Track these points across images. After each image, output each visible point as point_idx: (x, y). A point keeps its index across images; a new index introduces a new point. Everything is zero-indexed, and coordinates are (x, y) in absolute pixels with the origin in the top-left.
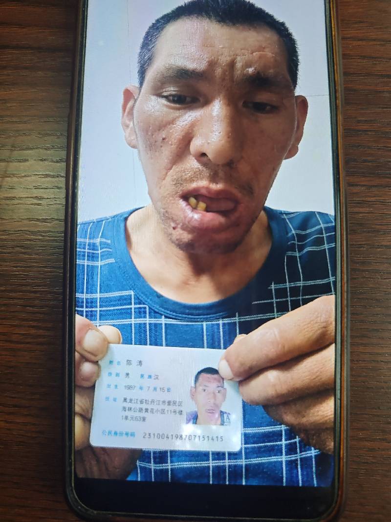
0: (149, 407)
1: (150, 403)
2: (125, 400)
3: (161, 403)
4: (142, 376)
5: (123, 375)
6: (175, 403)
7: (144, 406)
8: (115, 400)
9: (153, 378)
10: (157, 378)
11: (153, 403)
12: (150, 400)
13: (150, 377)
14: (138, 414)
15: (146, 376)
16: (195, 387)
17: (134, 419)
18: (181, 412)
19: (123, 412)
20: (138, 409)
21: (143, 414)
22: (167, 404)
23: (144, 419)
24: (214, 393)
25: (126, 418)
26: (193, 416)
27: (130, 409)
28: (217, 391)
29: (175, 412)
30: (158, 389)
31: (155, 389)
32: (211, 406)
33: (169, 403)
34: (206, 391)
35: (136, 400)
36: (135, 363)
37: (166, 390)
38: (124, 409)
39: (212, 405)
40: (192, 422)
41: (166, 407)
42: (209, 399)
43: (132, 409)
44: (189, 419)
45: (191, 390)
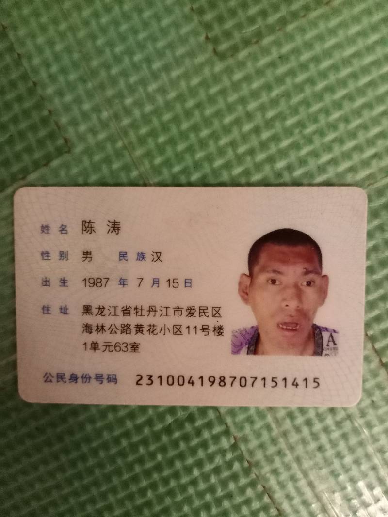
0: (145, 321)
1: (145, 313)
2: (87, 310)
3: (171, 311)
4: (123, 256)
5: (76, 255)
6: (203, 310)
7: (133, 320)
8: (64, 311)
9: (149, 257)
10: (158, 258)
11: (152, 313)
12: (146, 307)
13: (141, 256)
14: (120, 338)
15: (132, 256)
16: (251, 275)
17: (112, 348)
18: (219, 330)
19: (86, 334)
20: (120, 328)
21: (132, 338)
22: (185, 313)
23: (135, 347)
24: (296, 286)
25: (95, 346)
26: (248, 337)
27: (101, 328)
28: (305, 283)
29: (205, 329)
30: (163, 283)
31: (156, 282)
32: (291, 316)
33: (191, 311)
34: (277, 283)
35: (112, 310)
36: (101, 227)
37: (182, 284)
38: (88, 328)
39: (294, 314)
40: (244, 350)
41: (184, 320)
42: (284, 300)
43: (106, 328)
44: (238, 344)
45: (240, 283)
